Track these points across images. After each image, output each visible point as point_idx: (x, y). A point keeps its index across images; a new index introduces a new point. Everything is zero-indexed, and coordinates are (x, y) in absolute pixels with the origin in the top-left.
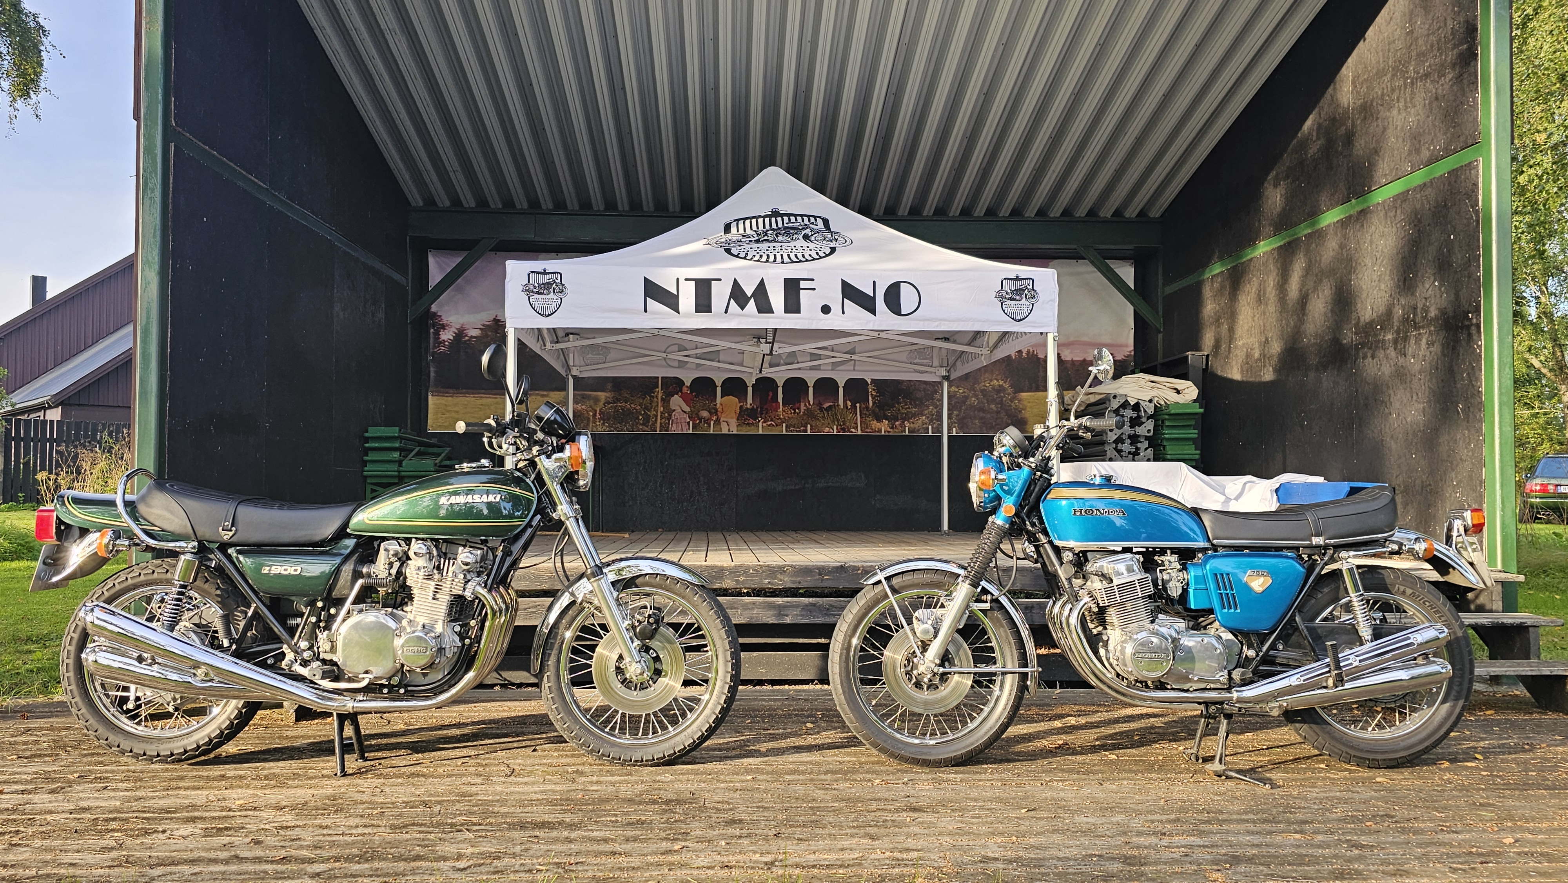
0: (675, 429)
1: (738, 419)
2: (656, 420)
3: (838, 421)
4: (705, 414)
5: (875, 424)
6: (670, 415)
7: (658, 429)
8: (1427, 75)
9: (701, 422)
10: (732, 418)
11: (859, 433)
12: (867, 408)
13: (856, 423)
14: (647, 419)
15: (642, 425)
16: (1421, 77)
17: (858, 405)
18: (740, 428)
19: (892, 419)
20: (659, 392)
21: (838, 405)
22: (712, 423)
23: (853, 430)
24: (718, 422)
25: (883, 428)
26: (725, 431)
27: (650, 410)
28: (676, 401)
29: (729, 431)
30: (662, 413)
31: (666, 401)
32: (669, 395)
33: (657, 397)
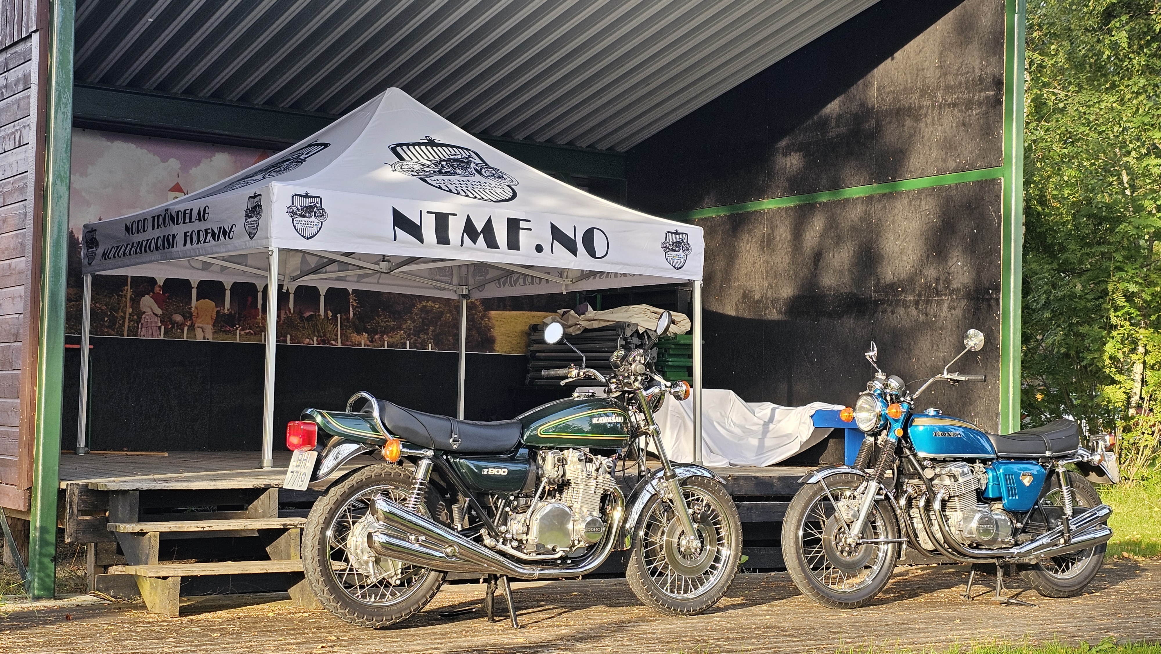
0: (144, 335)
1: (214, 326)
2: (124, 322)
3: (318, 332)
4: (178, 318)
5: (355, 337)
6: (140, 318)
7: (125, 333)
8: (955, 105)
9: (173, 327)
10: (208, 324)
11: (340, 345)
12: (348, 319)
13: (337, 335)
14: (113, 321)
15: (108, 327)
16: (949, 105)
17: (339, 316)
18: (216, 336)
19: (372, 333)
20: (129, 291)
21: (319, 315)
22: (186, 328)
23: (333, 342)
24: (192, 328)
25: (362, 341)
26: (200, 338)
27: (117, 312)
28: (147, 302)
29: (204, 338)
30: (130, 314)
31: (135, 301)
32: (138, 295)
33: (125, 296)
